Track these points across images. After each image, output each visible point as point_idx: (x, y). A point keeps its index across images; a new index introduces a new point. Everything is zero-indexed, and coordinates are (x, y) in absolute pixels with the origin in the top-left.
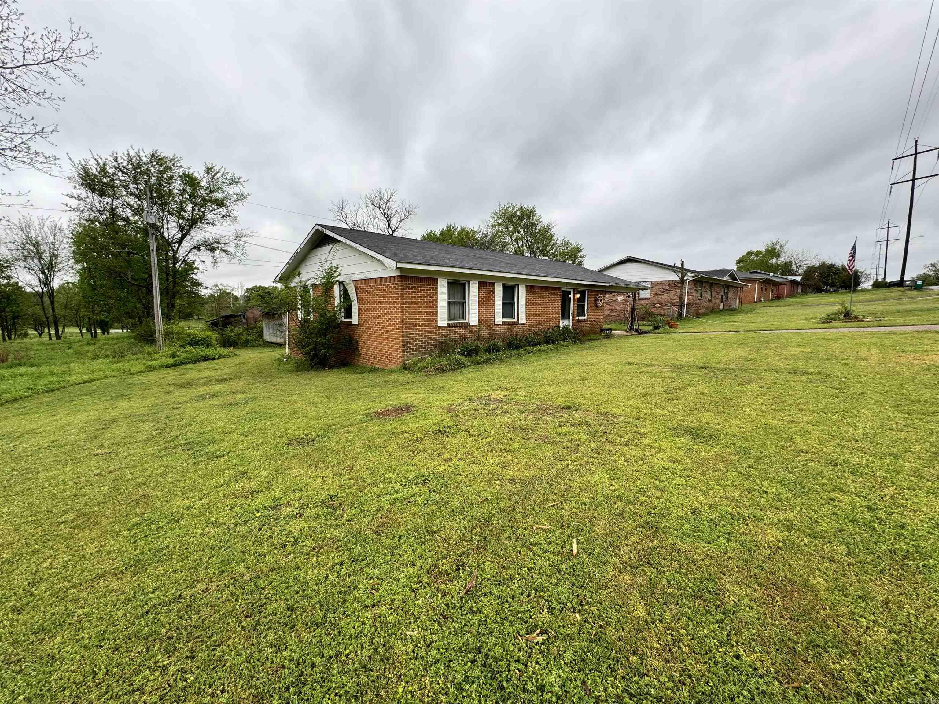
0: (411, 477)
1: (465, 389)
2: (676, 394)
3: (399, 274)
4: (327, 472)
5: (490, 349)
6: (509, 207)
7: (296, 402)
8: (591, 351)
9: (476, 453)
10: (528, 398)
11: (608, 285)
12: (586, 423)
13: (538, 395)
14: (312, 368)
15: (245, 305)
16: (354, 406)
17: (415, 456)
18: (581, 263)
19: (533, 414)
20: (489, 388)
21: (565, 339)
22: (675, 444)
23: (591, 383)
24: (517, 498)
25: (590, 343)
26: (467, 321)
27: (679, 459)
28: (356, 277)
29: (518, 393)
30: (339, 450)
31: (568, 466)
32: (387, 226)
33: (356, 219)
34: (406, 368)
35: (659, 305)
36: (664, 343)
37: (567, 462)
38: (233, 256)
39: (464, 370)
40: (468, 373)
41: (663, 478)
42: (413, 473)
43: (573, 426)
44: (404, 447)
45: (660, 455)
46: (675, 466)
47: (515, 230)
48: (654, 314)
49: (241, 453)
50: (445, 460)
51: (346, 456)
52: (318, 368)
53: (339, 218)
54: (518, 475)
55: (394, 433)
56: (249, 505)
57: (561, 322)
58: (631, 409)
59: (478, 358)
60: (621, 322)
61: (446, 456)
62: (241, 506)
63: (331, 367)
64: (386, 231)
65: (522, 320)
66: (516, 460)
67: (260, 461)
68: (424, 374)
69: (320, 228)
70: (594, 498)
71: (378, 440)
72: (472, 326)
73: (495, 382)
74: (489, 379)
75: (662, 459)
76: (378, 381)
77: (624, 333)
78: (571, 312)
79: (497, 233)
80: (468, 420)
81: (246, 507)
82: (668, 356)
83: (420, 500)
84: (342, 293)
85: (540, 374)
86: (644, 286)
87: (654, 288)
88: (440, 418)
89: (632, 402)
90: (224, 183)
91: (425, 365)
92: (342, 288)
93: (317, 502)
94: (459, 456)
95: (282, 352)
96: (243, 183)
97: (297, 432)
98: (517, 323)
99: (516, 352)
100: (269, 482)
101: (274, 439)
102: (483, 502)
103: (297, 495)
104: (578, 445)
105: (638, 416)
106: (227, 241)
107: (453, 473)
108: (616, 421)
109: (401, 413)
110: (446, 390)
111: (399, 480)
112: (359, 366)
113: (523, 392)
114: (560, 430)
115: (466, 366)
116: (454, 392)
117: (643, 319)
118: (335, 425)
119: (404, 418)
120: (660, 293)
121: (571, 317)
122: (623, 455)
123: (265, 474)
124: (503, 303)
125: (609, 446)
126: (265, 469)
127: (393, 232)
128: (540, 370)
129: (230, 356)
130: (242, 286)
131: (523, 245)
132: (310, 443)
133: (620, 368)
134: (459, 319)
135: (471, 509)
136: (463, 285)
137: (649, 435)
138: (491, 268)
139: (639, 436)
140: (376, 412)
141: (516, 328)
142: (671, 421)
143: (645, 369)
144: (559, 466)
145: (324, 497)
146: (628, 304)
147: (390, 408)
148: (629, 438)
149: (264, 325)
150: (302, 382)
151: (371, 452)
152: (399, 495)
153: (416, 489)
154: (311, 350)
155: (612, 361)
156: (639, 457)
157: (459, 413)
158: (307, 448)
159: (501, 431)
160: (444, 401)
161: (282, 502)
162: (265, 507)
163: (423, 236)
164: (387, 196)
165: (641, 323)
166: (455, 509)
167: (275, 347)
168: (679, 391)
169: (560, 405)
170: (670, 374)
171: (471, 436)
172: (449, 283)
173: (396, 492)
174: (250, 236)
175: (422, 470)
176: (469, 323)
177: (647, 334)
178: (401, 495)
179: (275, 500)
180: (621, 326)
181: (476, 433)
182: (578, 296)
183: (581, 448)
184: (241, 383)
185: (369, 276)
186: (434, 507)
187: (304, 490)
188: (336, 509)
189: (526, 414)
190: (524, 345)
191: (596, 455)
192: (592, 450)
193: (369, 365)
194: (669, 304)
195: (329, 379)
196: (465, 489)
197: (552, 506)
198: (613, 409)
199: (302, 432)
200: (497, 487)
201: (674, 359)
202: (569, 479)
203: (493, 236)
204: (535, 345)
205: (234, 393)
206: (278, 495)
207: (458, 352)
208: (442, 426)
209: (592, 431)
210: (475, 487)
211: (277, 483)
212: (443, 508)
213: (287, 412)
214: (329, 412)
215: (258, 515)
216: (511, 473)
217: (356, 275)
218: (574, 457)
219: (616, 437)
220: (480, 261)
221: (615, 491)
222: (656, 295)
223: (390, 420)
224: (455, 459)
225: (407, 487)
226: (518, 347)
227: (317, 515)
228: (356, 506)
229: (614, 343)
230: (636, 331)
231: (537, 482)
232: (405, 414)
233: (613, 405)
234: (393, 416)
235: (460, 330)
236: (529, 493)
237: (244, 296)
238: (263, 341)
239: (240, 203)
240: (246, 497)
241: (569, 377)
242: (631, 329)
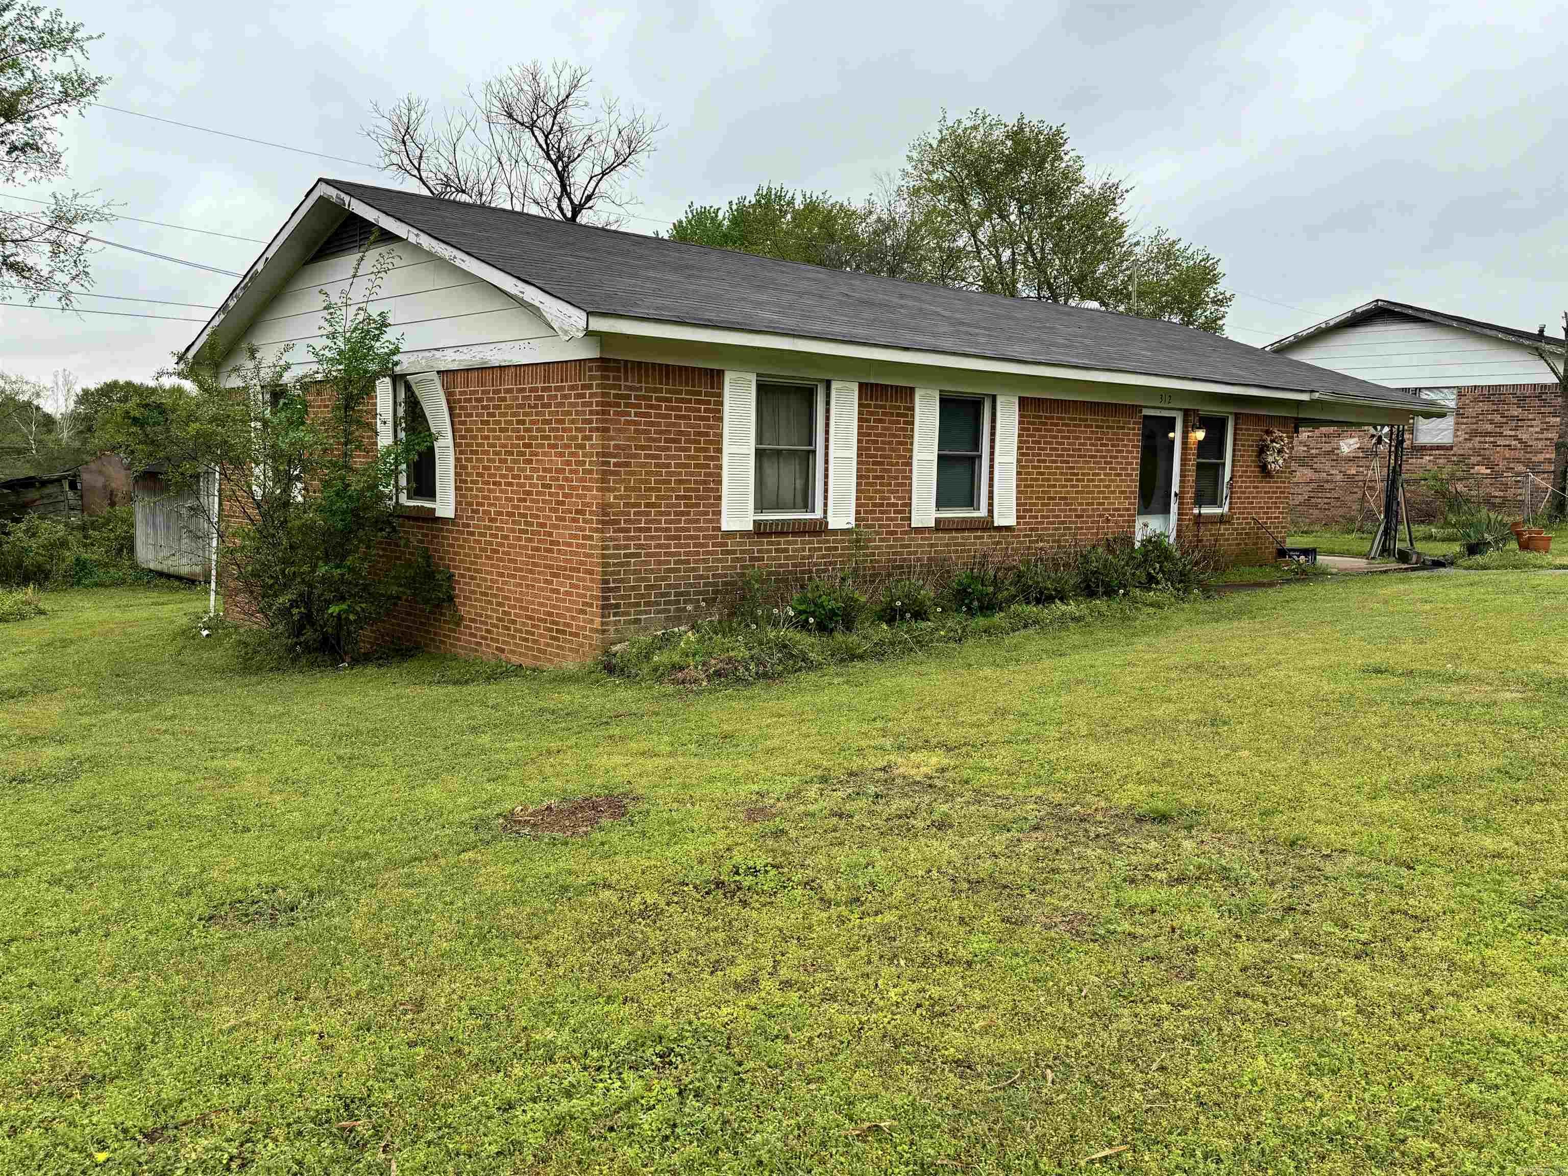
0: (620, 1042)
1: (805, 743)
2: (1540, 782)
3: (595, 354)
4: (333, 1020)
5: (893, 609)
6: (975, 128)
7: (236, 775)
8: (1245, 623)
9: (841, 964)
10: (1022, 780)
11: (1305, 397)
12: (1224, 874)
13: (1053, 771)
14: (294, 661)
15: (77, 444)
16: (434, 793)
17: (635, 969)
18: (1212, 325)
19: (1039, 834)
20: (888, 743)
21: (1151, 579)
22: (1538, 955)
23: (1241, 733)
24: (982, 1127)
25: (1239, 598)
26: (818, 514)
27: (1552, 1009)
28: (451, 361)
29: (987, 763)
30: (377, 945)
31: (1158, 1021)
32: (558, 189)
33: (454, 164)
34: (610, 669)
35: (1484, 470)
36: (1501, 601)
37: (1154, 1008)
38: (44, 283)
39: (808, 678)
40: (819, 688)
41: (1491, 1077)
42: (627, 1029)
43: (1179, 880)
44: (597, 936)
45: (1485, 996)
46: (1535, 1035)
47: (994, 207)
48: (1467, 501)
49: (49, 944)
50: (737, 986)
51: (402, 963)
52: (312, 664)
53: (395, 159)
54: (984, 1046)
55: (565, 889)
56: (72, 1124)
57: (1139, 521)
58: (1384, 829)
59: (853, 639)
60: (1348, 525)
61: (739, 972)
62: (47, 1126)
63: (361, 660)
64: (554, 205)
65: (1006, 516)
66: (977, 996)
67: (112, 972)
68: (670, 688)
69: (332, 192)
70: (1247, 1138)
71: (511, 910)
72: (835, 532)
73: (909, 721)
74: (892, 714)
75: (1491, 1009)
76: (517, 710)
77: (1360, 563)
78: (1175, 488)
79: (928, 215)
80: (814, 850)
81: (61, 1128)
82: (1513, 649)
83: (647, 1121)
84: (401, 412)
85: (1065, 699)
86: (1433, 403)
87: (1470, 411)
88: (721, 839)
89: (1384, 806)
90: (22, 40)
91: (676, 658)
92: (402, 395)
93: (298, 1121)
94: (784, 973)
95: (195, 606)
96: (86, 45)
97: (240, 879)
98: (986, 525)
99: (981, 621)
100: (140, 1047)
101: (162, 900)
102: (863, 1138)
103: (235, 1094)
104: (1195, 951)
105: (1406, 853)
106: (26, 233)
107: (761, 1030)
108: (1329, 869)
109: (593, 822)
110: (745, 746)
111: (577, 1051)
112: (455, 658)
113: (1003, 757)
114: (1132, 895)
115: (811, 666)
116: (770, 752)
117: (1427, 516)
118: (366, 855)
119: (598, 836)
120: (1489, 427)
121: (1174, 507)
122: (1352, 989)
123: (128, 1017)
124: (940, 458)
125: (1303, 959)
126: (127, 1003)
127: (576, 212)
128: (1066, 686)
129: (23, 618)
130: (66, 382)
131: (1013, 262)
132: (282, 919)
133: (1343, 687)
134: (794, 507)
135: (823, 1162)
136: (806, 395)
137: (1446, 922)
138: (907, 338)
139: (1410, 924)
140: (510, 818)
141: (986, 540)
142: (1524, 874)
143: (1435, 691)
144: (1126, 1022)
145: (323, 1102)
146: (1376, 463)
147: (553, 802)
148: (1374, 929)
149: (139, 517)
150: (259, 708)
151: (488, 953)
152: (577, 1104)
153: (636, 1086)
154: (294, 604)
155: (1315, 661)
156: (1408, 998)
157: (786, 826)
158: (272, 934)
159: (927, 891)
160: (736, 782)
161: (182, 1117)
162: (125, 1131)
163: (678, 226)
164: (555, 87)
165: (1420, 530)
166: (765, 1158)
167: (171, 589)
168: (1551, 770)
169: (1131, 807)
170: (1523, 713)
171: (826, 903)
172: (762, 389)
173: (569, 1095)
174: (103, 218)
175: (658, 1019)
176: (824, 522)
177: (1443, 571)
178: (584, 1103)
179: (160, 1107)
180: (1352, 540)
181: (843, 895)
182: (1200, 435)
183: (1205, 962)
184: (55, 708)
185: (496, 357)
186: (693, 1150)
187: (258, 1076)
188: (361, 1146)
189: (1014, 834)
190: (1011, 599)
191: (1259, 989)
192: (1244, 970)
193: (487, 652)
194: (1520, 468)
195: (352, 700)
196: (801, 1090)
197: (1105, 1160)
198: (1320, 829)
199: (253, 880)
200: (913, 1086)
201: (1536, 659)
202: (1162, 1069)
203: (914, 229)
204: (1044, 598)
205: (34, 740)
206: (169, 1093)
207: (789, 619)
208: (727, 866)
209: (1244, 903)
210: (837, 1083)
211: (167, 1050)
212: (724, 1155)
213: (206, 809)
214: (349, 811)
215: (101, 1157)
216: (958, 1038)
217: (450, 354)
218: (1179, 990)
219: (1328, 927)
220: (867, 314)
221: (1323, 1114)
222: (1474, 434)
223: (553, 842)
224: (767, 984)
225: (605, 1075)
226: (988, 607)
227: (300, 1163)
228: (430, 1136)
229: (1325, 600)
230: (1403, 557)
231: (1050, 1075)
232: (605, 822)
233: (1320, 814)
234: (563, 829)
235: (797, 546)
236: (1020, 1110)
237: (74, 417)
238: (135, 566)
239: (72, 110)
240: (65, 1097)
241: (1162, 711)
242: (1385, 551)
